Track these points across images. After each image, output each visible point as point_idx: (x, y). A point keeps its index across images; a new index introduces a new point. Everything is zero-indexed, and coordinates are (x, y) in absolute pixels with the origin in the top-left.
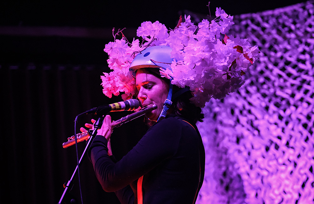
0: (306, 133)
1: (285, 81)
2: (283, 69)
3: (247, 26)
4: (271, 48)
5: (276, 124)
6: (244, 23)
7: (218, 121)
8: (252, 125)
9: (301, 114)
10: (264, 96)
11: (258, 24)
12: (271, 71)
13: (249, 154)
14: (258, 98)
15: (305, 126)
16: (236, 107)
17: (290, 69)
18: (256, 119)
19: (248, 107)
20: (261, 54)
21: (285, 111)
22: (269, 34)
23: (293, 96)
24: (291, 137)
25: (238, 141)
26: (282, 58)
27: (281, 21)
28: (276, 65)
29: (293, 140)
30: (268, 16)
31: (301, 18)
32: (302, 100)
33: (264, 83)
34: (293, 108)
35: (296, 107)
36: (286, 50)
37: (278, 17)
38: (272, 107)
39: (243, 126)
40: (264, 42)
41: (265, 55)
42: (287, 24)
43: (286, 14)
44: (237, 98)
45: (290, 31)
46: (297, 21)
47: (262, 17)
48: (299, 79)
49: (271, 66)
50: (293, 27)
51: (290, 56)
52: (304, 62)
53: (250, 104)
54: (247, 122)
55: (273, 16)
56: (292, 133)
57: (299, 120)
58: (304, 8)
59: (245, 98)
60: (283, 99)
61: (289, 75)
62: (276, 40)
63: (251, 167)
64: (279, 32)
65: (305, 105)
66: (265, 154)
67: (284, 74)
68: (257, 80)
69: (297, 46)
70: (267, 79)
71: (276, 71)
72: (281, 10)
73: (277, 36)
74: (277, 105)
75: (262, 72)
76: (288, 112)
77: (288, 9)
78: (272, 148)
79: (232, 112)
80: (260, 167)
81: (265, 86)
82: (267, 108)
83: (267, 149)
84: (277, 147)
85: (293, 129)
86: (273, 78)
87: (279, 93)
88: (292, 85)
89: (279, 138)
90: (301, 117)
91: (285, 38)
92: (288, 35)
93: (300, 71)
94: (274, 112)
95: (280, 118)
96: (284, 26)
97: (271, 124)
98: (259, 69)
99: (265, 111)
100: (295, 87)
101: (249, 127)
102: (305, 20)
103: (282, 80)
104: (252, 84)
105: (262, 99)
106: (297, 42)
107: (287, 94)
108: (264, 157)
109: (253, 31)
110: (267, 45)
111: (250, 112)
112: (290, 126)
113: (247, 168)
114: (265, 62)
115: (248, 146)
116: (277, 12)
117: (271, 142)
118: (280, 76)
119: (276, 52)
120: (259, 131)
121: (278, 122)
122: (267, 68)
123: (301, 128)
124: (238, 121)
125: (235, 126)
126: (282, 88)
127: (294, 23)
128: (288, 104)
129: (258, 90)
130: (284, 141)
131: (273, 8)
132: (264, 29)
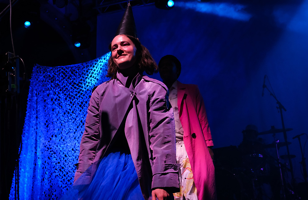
0: (80, 108)
1: (73, 90)
2: (73, 86)
3: (60, 70)
4: (68, 78)
5: (69, 105)
6: (59, 69)
7: (46, 103)
8: (59, 105)
9: (79, 101)
10: (65, 94)
11: (64, 70)
12: (68, 86)
13: (57, 115)
14: (63, 95)
15: (80, 106)
16: (54, 98)
17: (75, 86)
18: (61, 102)
19: (58, 98)
20: (65, 80)
21: (73, 100)
22: (68, 73)
23: (76, 95)
24: (74, 109)
25: (53, 110)
26: (73, 81)
27: (73, 69)
28: (70, 84)
29: (75, 111)
30: (68, 67)
31: (81, 68)
32: (79, 96)
33: (65, 90)
34: (76, 99)
35: (78, 99)
36: (74, 79)
37: (72, 68)
38: (68, 99)
39: (56, 105)
40: (66, 76)
41: (66, 80)
42: (75, 70)
43: (75, 66)
44: (54, 95)
45: (76, 72)
46: (79, 69)
47: (66, 67)
48: (79, 89)
49: (68, 85)
50: (78, 71)
51: (76, 81)
52: (81, 83)
53: (59, 97)
54: (57, 104)
55: (70, 67)
56: (75, 108)
57: (78, 104)
58: (82, 65)
59: (58, 95)
60: (72, 96)
61: (75, 88)
62: (71, 75)
63: (58, 120)
64: (72, 73)
65: (81, 98)
66: (64, 115)
67: (73, 88)
68: (63, 89)
69: (79, 78)
70: (67, 89)
71: (70, 86)
72: (74, 65)
73: (71, 74)
74: (70, 98)
75: (65, 86)
76: (74, 101)
77: (76, 65)
78: (67, 113)
79: (52, 100)
80: (61, 120)
81: (66, 91)
82: (66, 99)
83: (65, 114)
84: (69, 113)
85: (75, 107)
86: (69, 89)
87: (71, 94)
88: (76, 91)
89: (70, 110)
90: (79, 103)
91: (74, 75)
92: (76, 74)
93: (80, 86)
94: (68, 100)
95: (71, 103)
96: (74, 71)
97: (67, 105)
98: (63, 85)
99: (65, 100)
100: (77, 92)
101: (58, 105)
102: (83, 69)
103: (72, 90)
104: (60, 90)
105: (64, 96)
106: (79, 76)
107: (74, 94)
108: (63, 116)
109: (62, 72)
110: (67, 77)
111: (59, 100)
112: (74, 106)
113: (56, 120)
114: (66, 83)
115: (57, 112)
116: (72, 66)
117: (66, 111)
118: (71, 88)
119: (70, 79)
120: (62, 107)
121: (70, 104)
122: (67, 85)
123: (78, 106)
124: (54, 103)
125: (53, 105)
126: (72, 92)
127: (78, 70)
128: (74, 98)
129: (63, 93)
130: (72, 111)
131: (71, 65)
132: (66, 71)
